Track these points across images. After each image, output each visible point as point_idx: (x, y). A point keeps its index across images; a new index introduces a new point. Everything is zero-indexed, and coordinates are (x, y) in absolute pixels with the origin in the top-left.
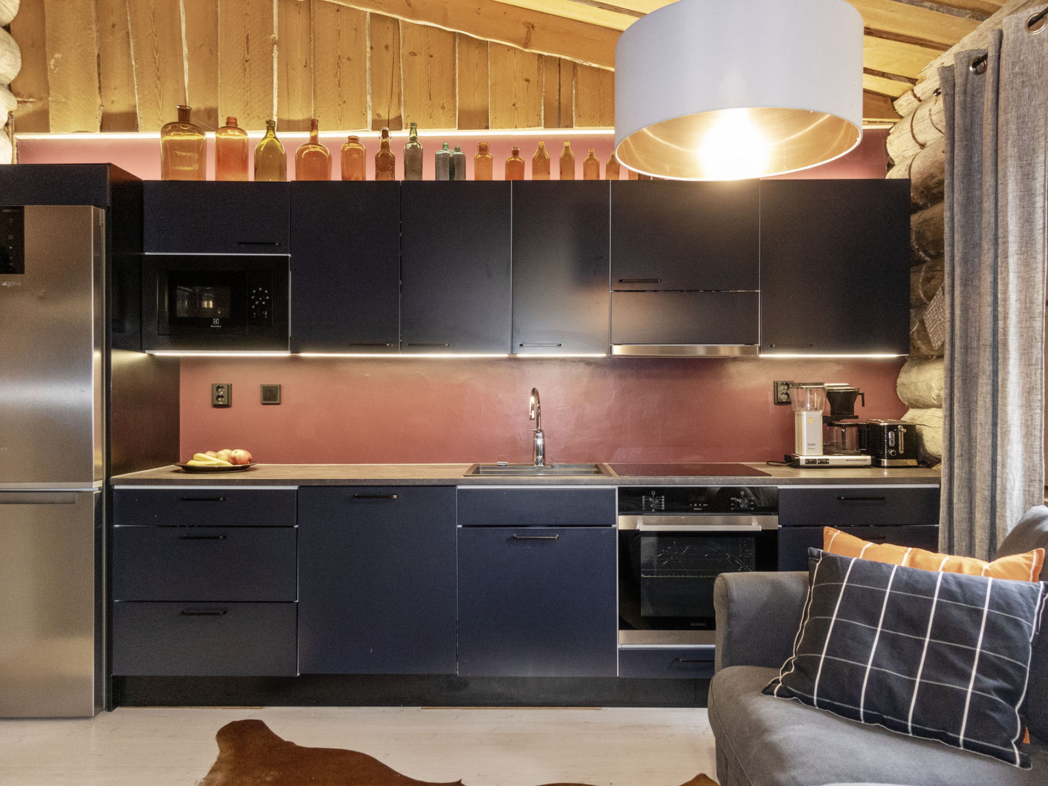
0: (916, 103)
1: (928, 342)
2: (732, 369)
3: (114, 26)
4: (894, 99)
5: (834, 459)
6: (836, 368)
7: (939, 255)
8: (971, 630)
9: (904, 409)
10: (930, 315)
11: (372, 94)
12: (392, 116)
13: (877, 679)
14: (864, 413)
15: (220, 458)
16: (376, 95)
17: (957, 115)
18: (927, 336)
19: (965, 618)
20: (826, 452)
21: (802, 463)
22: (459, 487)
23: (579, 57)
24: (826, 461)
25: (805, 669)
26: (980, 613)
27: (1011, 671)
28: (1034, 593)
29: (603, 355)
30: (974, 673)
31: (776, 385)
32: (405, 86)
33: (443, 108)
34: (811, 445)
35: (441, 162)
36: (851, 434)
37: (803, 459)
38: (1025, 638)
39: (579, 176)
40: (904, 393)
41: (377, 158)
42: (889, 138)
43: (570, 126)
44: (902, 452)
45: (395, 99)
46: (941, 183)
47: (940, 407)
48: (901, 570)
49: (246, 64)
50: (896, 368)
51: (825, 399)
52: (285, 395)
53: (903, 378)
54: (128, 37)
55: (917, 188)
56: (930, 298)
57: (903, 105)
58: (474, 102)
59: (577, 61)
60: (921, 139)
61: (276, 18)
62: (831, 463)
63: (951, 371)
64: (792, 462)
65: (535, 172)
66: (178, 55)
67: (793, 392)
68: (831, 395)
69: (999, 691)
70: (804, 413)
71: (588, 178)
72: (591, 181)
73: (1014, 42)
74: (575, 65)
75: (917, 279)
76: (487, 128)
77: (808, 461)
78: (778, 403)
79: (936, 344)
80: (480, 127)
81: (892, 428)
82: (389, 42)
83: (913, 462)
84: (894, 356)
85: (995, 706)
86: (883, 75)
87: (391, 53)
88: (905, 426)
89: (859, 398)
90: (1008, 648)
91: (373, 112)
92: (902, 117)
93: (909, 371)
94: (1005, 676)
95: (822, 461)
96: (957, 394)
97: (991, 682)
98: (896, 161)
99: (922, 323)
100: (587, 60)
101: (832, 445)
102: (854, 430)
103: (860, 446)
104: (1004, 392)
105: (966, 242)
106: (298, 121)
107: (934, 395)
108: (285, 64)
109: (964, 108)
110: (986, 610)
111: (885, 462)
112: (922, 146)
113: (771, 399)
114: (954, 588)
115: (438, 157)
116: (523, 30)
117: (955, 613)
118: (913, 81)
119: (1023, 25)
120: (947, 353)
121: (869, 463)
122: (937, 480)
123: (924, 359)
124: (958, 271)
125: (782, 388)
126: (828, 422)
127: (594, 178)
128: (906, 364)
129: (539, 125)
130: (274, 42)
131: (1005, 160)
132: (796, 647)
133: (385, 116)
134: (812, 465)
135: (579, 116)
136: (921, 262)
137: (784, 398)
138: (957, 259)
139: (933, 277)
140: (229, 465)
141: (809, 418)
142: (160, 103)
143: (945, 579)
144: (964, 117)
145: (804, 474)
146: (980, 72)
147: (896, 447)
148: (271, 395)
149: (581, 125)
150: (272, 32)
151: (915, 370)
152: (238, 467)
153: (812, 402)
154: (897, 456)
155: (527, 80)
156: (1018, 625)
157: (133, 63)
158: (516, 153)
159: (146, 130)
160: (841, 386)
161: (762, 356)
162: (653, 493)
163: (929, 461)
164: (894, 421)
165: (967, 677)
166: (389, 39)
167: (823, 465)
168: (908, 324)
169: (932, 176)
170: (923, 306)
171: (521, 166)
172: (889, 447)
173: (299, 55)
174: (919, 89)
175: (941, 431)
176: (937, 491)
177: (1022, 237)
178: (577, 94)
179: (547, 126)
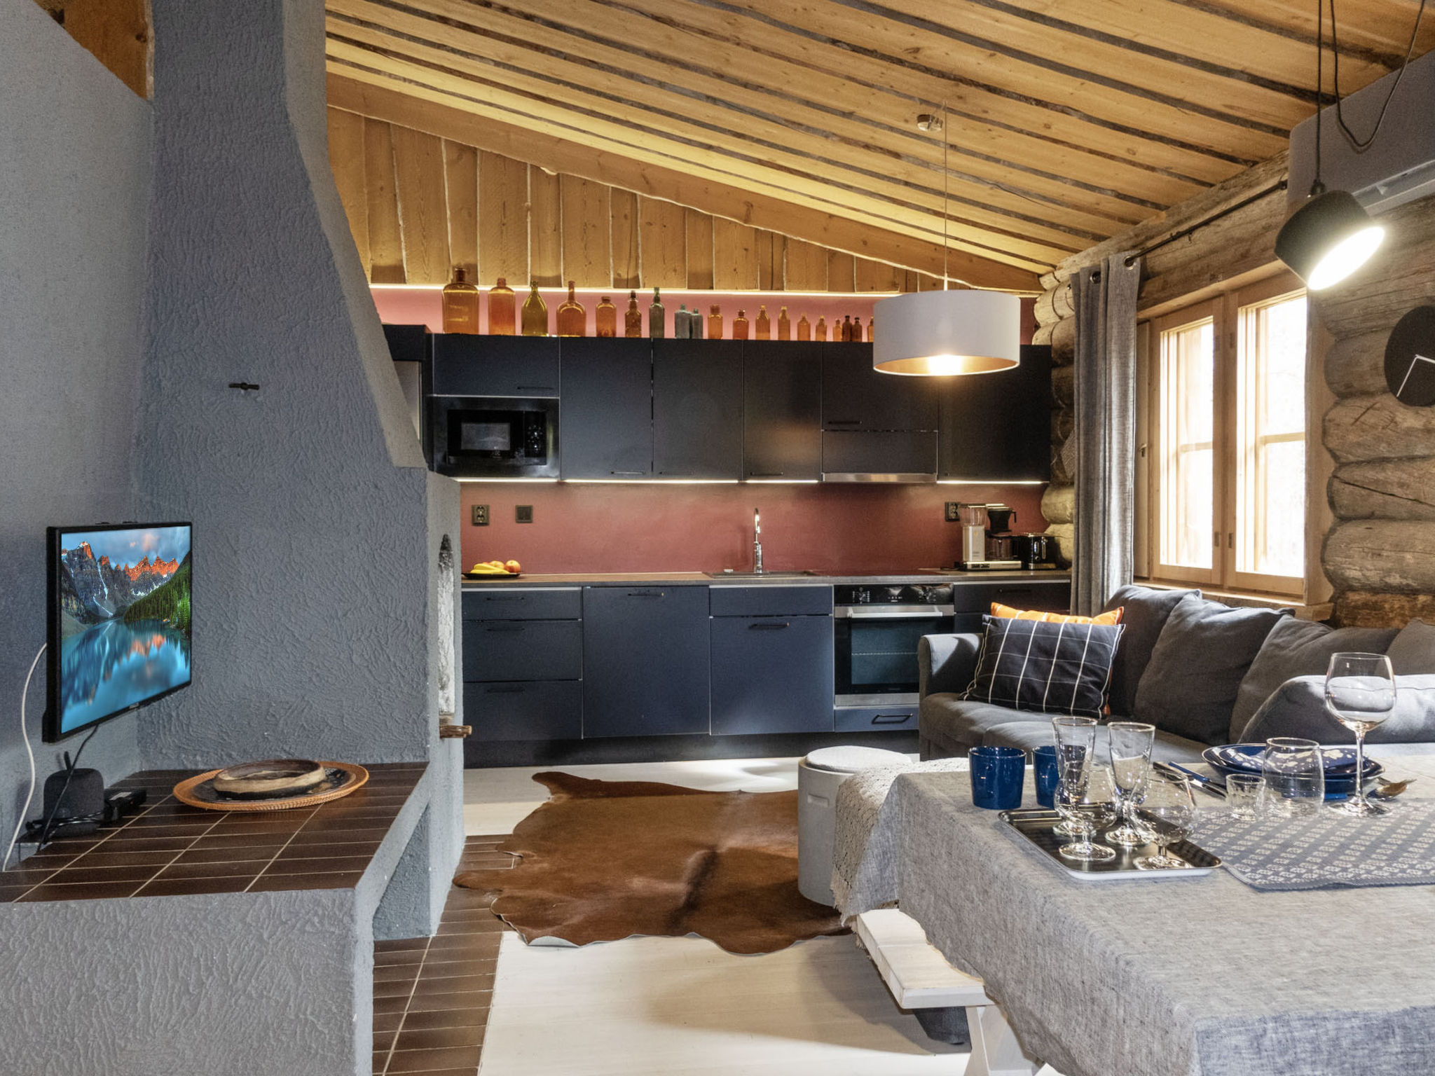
0: (1056, 283)
1: (1064, 472)
2: (912, 492)
3: (382, 189)
4: (1040, 276)
5: (994, 563)
6: (994, 491)
7: (1071, 406)
8: (1079, 651)
9: (1047, 525)
10: (1065, 452)
11: (614, 256)
12: (630, 276)
13: (1025, 683)
14: (1016, 527)
15: (496, 567)
16: (618, 258)
17: (1082, 312)
18: (1063, 468)
19: (1077, 646)
20: (987, 559)
21: (969, 567)
22: (711, 587)
23: (792, 233)
24: (987, 566)
25: (983, 684)
26: (1084, 643)
27: (1100, 672)
28: (1115, 631)
29: (815, 481)
30: (1080, 674)
31: (947, 505)
32: (644, 252)
33: (675, 271)
34: (975, 553)
35: (679, 320)
36: (1005, 545)
37: (970, 563)
38: (1108, 653)
39: (794, 337)
40: (1046, 512)
41: (626, 316)
42: (1036, 306)
43: (782, 289)
44: (1044, 557)
45: (633, 263)
46: (1072, 351)
47: (1071, 522)
48: (1040, 623)
49: (504, 228)
50: (1039, 492)
51: (986, 516)
52: (536, 514)
53: (1046, 500)
54: (395, 200)
55: (1056, 352)
56: (1066, 438)
57: (1047, 282)
58: (701, 266)
59: (788, 236)
60: (1060, 312)
61: (529, 188)
62: (991, 567)
63: (1078, 495)
64: (961, 567)
65: (758, 330)
66: (443, 219)
67: (961, 512)
68: (991, 514)
69: (1094, 683)
70: (971, 528)
71: (801, 339)
72: (804, 342)
73: (1116, 272)
74: (785, 238)
75: (1057, 421)
76: (712, 288)
77: (974, 566)
78: (948, 519)
79: (1070, 475)
80: (705, 288)
81: (1037, 539)
82: (627, 211)
83: (1052, 566)
84: (1039, 483)
85: (1090, 690)
86: (1031, 260)
87: (629, 221)
88: (1046, 538)
89: (1012, 515)
90: (1099, 660)
91: (615, 272)
92: (1045, 290)
93: (1049, 494)
94: (1096, 674)
95: (984, 566)
96: (1081, 513)
97: (1088, 679)
98: (1042, 325)
99: (1060, 456)
100: (796, 236)
101: (991, 554)
102: (1009, 541)
103: (1013, 554)
104: (1109, 511)
105: (1088, 403)
106: (549, 278)
107: (1068, 513)
108: (538, 229)
109: (1087, 308)
110: (1088, 641)
111: (1032, 566)
112: (1061, 318)
113: (942, 515)
114: (1071, 630)
115: (677, 316)
116: (743, 209)
117: (1071, 644)
118: (1054, 267)
119: (1122, 262)
120: (1076, 482)
121: (1020, 567)
122: (1069, 577)
123: (1063, 485)
124: (1082, 424)
125: (952, 508)
126: (989, 535)
127: (806, 339)
128: (1049, 489)
129: (756, 288)
130: (528, 209)
131: (1110, 353)
132: (976, 674)
133: (624, 276)
134: (976, 568)
135: (789, 281)
136: (1060, 408)
137: (953, 516)
138: (1081, 416)
139: (1068, 422)
140: (507, 573)
141: (974, 532)
142: (426, 259)
143: (1066, 625)
144: (1086, 314)
145: (970, 575)
146: (1097, 282)
147: (1040, 554)
148: (524, 514)
149: (790, 289)
150: (526, 201)
151: (1054, 494)
152: (513, 575)
153: (976, 519)
154: (1041, 561)
155: (746, 250)
156: (1105, 647)
157: (401, 222)
158: (741, 314)
159: (414, 282)
160: (999, 506)
161: (939, 482)
162: (861, 589)
163: (1064, 565)
164: (1039, 534)
165: (1076, 677)
166: (627, 209)
167: (985, 568)
168: (1048, 458)
169: (1067, 345)
170: (1061, 443)
171: (747, 325)
172: (1035, 554)
173: (549, 221)
174: (1057, 274)
175: (1072, 541)
176: (1069, 584)
177: (1121, 406)
178: (787, 263)
179: (762, 289)
